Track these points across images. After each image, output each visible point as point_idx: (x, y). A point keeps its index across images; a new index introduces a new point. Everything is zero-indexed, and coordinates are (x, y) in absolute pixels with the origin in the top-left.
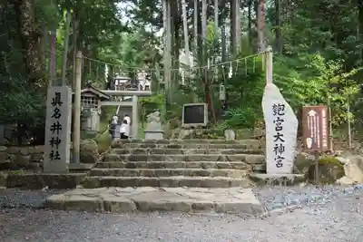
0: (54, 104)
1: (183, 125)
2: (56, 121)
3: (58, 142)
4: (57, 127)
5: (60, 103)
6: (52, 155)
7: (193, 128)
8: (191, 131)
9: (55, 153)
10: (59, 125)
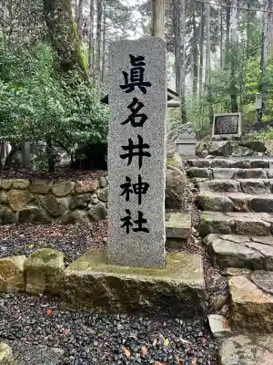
0: (128, 88)
1: (213, 136)
2: (132, 133)
3: (142, 188)
4: (137, 150)
5: (144, 86)
6: (127, 221)
7: (225, 139)
8: (225, 142)
9: (135, 217)
10: (142, 145)
